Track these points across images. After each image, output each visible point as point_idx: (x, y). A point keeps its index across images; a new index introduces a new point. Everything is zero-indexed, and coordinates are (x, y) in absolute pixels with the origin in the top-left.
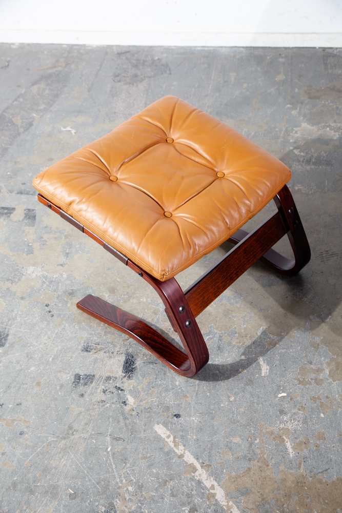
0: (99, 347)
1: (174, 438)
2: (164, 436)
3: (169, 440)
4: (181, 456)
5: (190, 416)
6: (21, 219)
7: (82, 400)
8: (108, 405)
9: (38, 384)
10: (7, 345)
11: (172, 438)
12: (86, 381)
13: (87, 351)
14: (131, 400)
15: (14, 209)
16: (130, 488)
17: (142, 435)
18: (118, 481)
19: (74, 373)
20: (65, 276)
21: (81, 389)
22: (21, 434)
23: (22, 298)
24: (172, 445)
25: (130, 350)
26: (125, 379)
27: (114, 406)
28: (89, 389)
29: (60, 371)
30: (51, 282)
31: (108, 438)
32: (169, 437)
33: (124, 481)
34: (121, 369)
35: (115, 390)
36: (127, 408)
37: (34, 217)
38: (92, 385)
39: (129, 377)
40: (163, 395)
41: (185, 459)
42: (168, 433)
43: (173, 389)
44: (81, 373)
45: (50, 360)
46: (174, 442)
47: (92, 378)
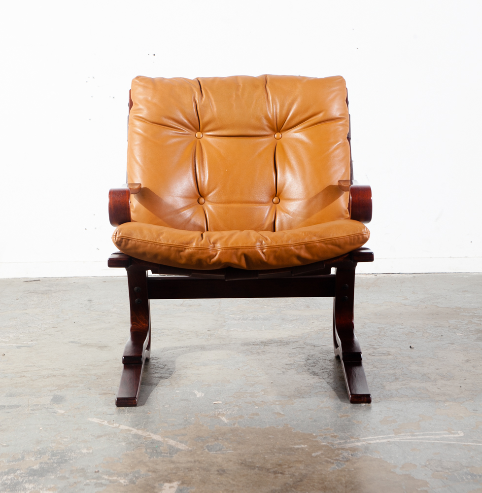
2: (97, 422)
4: (117, 427)
7: (8, 414)
12: (11, 407)
14: (61, 411)
26: (54, 404)
34: (50, 400)
35: (44, 409)
39: (58, 404)
40: (96, 408)
41: (120, 428)
42: (102, 420)
43: (104, 405)
46: (108, 423)
47: (18, 406)
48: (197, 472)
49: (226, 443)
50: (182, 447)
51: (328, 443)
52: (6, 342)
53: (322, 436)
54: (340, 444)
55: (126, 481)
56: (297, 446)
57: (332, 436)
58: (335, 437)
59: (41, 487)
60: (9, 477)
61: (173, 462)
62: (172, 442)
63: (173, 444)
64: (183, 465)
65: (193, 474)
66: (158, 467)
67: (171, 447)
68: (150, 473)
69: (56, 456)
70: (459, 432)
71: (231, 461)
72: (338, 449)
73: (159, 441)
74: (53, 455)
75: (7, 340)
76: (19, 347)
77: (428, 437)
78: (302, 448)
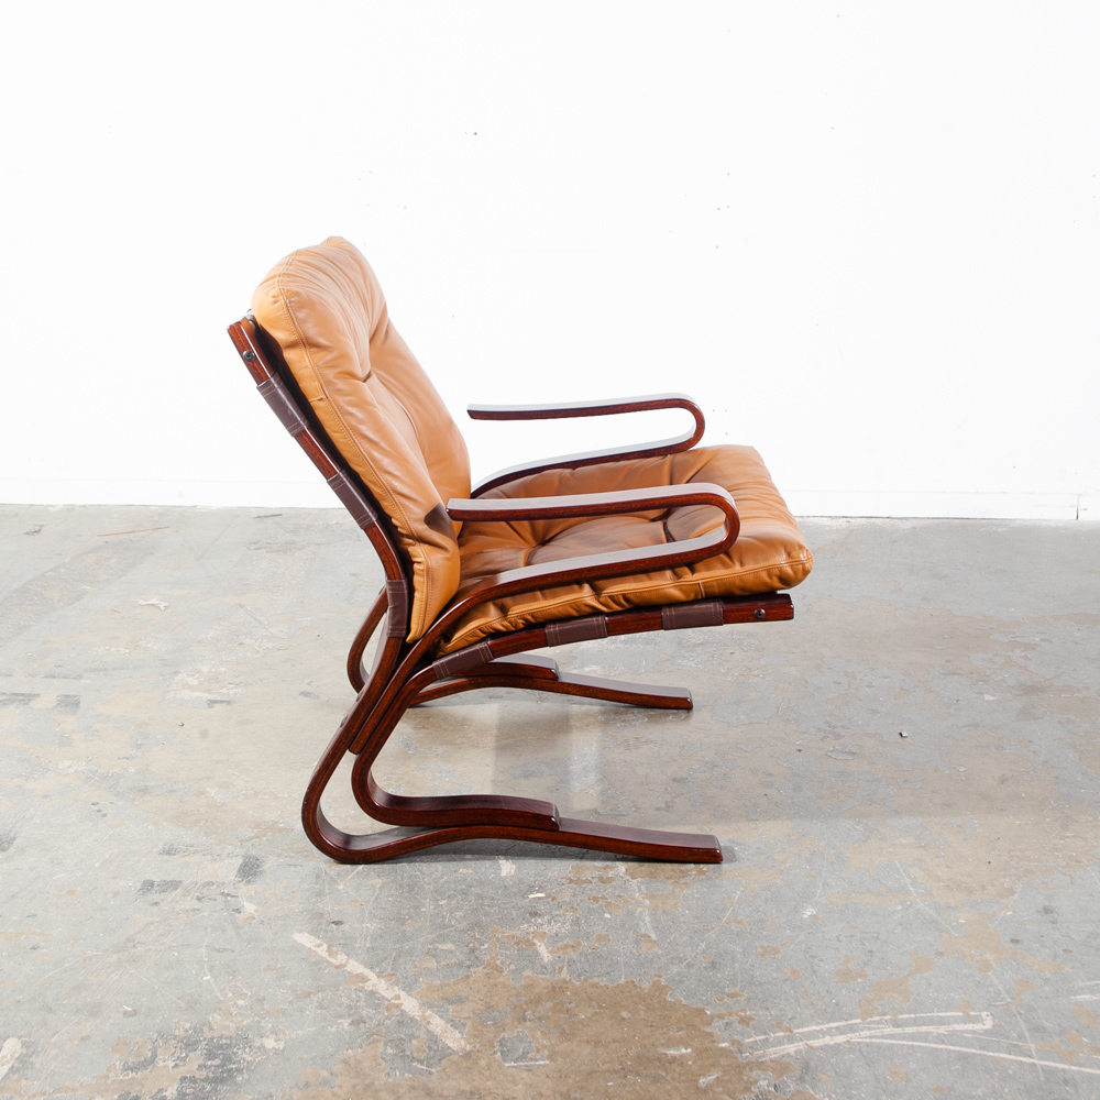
0: (192, 849)
1: (329, 947)
2: (308, 945)
3: (318, 950)
4: (342, 966)
5: (363, 922)
6: (50, 707)
7: (155, 909)
8: (206, 914)
9: (71, 893)
10: (12, 850)
11: (325, 947)
12: (164, 888)
13: (169, 854)
14: (250, 908)
15: (37, 695)
16: (240, 1002)
17: (269, 944)
18: (218, 994)
19: (143, 880)
20: (132, 770)
21: (155, 897)
22: (34, 948)
24: (325, 955)
25: (253, 852)
26: (241, 884)
27: (216, 914)
28: (169, 897)
29: (115, 878)
31: (203, 950)
32: (319, 946)
33: (230, 995)
34: (235, 872)
35: (220, 897)
36: (240, 917)
37: (77, 704)
38: (175, 893)
39: (249, 882)
40: (314, 900)
41: (348, 968)
42: (319, 942)
43: (330, 894)
44: (156, 879)
45: (97, 865)
46: (329, 950)
47: (176, 885)
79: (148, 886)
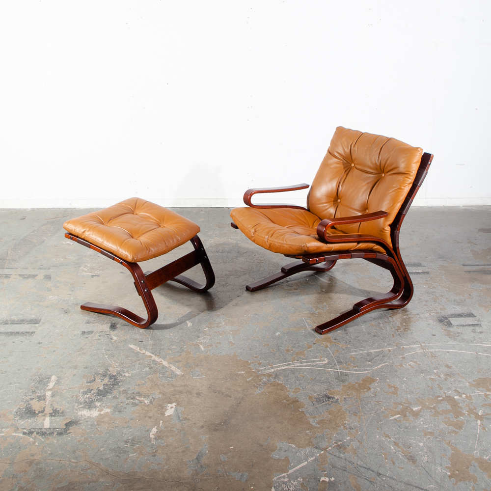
1: (140, 348)
2: (134, 348)
6: (42, 278)
7: (87, 339)
8: (102, 340)
9: (61, 335)
10: (41, 323)
12: (89, 333)
13: (88, 323)
14: (115, 338)
15: (37, 275)
16: (117, 364)
17: (122, 348)
18: (110, 362)
19: (82, 331)
21: (86, 336)
23: (47, 307)
25: (113, 322)
26: (111, 332)
27: (105, 340)
28: (91, 336)
29: (73, 331)
30: (64, 301)
31: (104, 350)
33: (113, 362)
34: (109, 328)
35: (106, 335)
36: (113, 341)
37: (50, 278)
38: (92, 334)
39: (113, 331)
41: (146, 354)
42: (136, 347)
44: (86, 330)
45: (67, 327)
47: (92, 332)
48: (186, 394)
49: (202, 370)
50: (179, 372)
51: (256, 369)
52: (86, 272)
53: (253, 363)
54: (262, 370)
55: (148, 402)
56: (239, 373)
57: (259, 364)
58: (260, 364)
59: (104, 405)
60: (88, 396)
61: (173, 386)
62: (173, 368)
63: (174, 370)
64: (178, 389)
65: (184, 397)
66: (165, 390)
67: (173, 372)
68: (160, 395)
69: (112, 379)
70: (325, 359)
71: (204, 385)
72: (261, 375)
73: (166, 367)
74: (111, 378)
75: (87, 270)
76: (93, 276)
77: (309, 364)
78: (242, 373)
79: (84, 333)
